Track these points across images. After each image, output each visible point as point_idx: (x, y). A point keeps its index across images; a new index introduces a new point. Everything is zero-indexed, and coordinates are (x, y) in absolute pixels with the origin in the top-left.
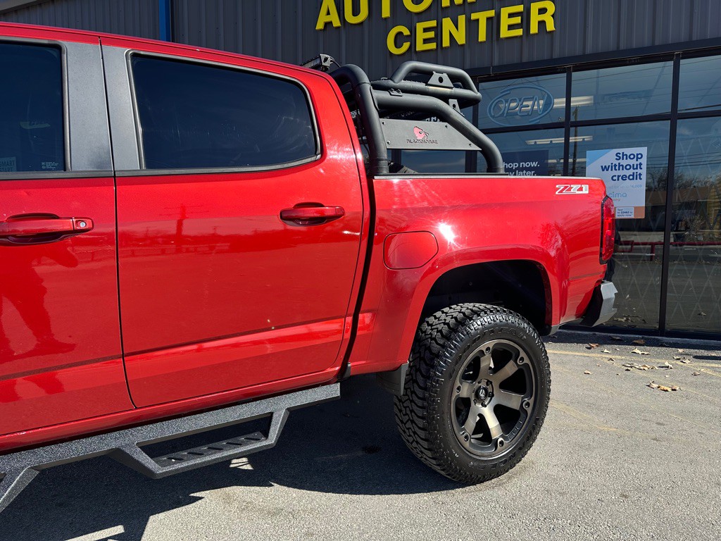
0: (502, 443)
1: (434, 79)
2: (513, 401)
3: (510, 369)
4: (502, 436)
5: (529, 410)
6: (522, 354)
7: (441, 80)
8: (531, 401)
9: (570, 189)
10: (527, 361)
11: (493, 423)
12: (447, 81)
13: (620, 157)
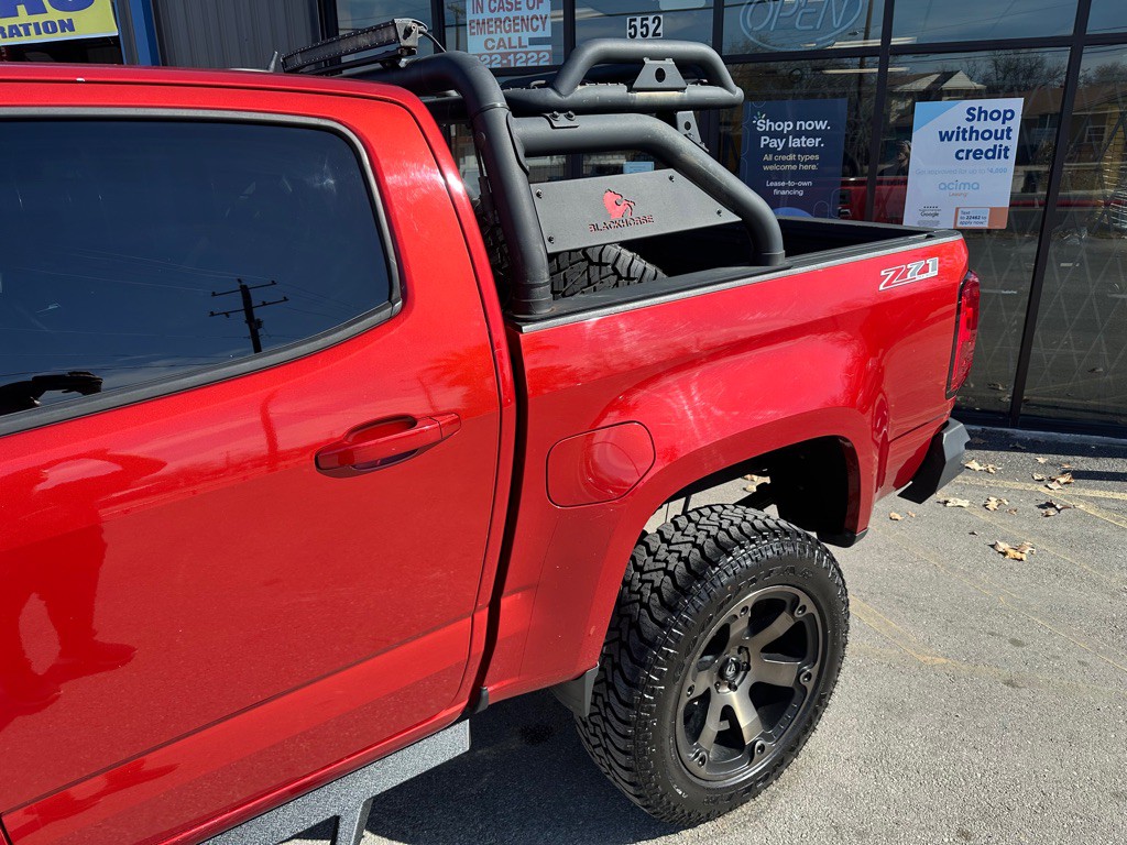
0: (762, 748)
1: (646, 77)
2: (783, 672)
3: (781, 625)
4: (763, 736)
5: (810, 685)
6: (804, 600)
7: (660, 75)
8: (814, 671)
9: (904, 276)
10: (811, 609)
11: (746, 718)
12: (673, 76)
13: (974, 116)
